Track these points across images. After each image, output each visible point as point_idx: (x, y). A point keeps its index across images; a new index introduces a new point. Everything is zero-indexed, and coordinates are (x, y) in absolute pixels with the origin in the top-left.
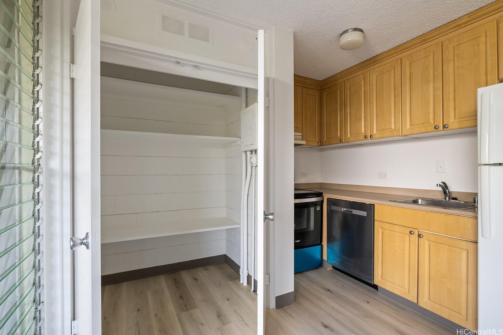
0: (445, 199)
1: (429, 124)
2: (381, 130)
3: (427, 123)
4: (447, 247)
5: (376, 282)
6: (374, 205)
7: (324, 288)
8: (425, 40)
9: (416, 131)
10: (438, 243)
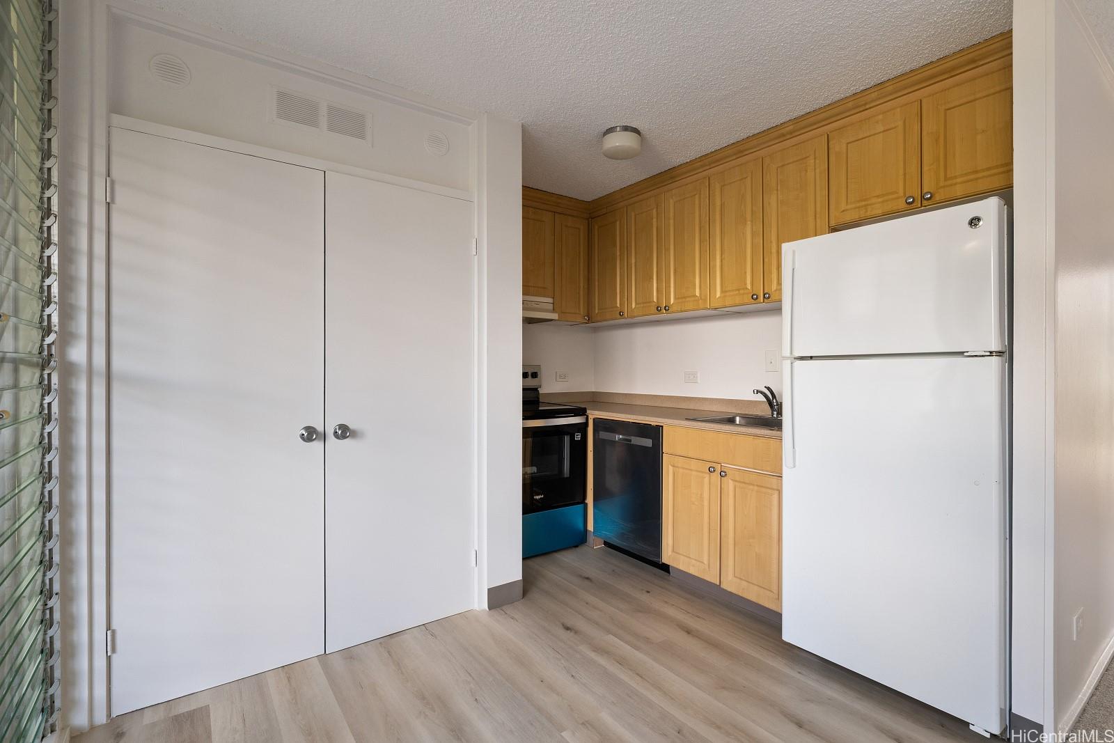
0: (772, 414)
1: (746, 291)
2: (682, 298)
3: (743, 289)
4: (756, 488)
5: (666, 558)
6: (662, 426)
7: (581, 576)
8: (742, 152)
9: (729, 302)
10: (745, 483)
